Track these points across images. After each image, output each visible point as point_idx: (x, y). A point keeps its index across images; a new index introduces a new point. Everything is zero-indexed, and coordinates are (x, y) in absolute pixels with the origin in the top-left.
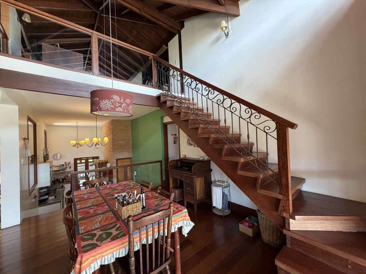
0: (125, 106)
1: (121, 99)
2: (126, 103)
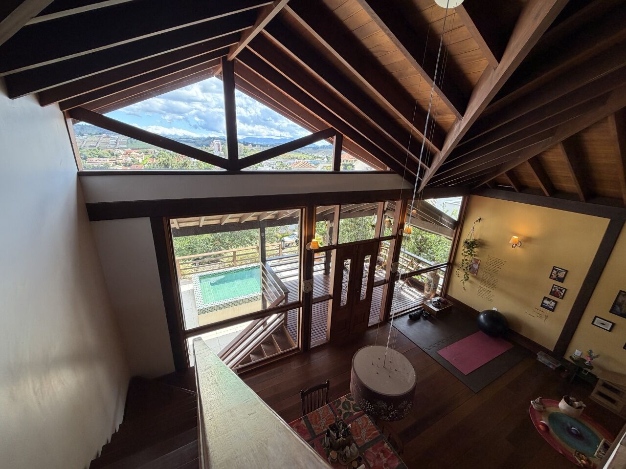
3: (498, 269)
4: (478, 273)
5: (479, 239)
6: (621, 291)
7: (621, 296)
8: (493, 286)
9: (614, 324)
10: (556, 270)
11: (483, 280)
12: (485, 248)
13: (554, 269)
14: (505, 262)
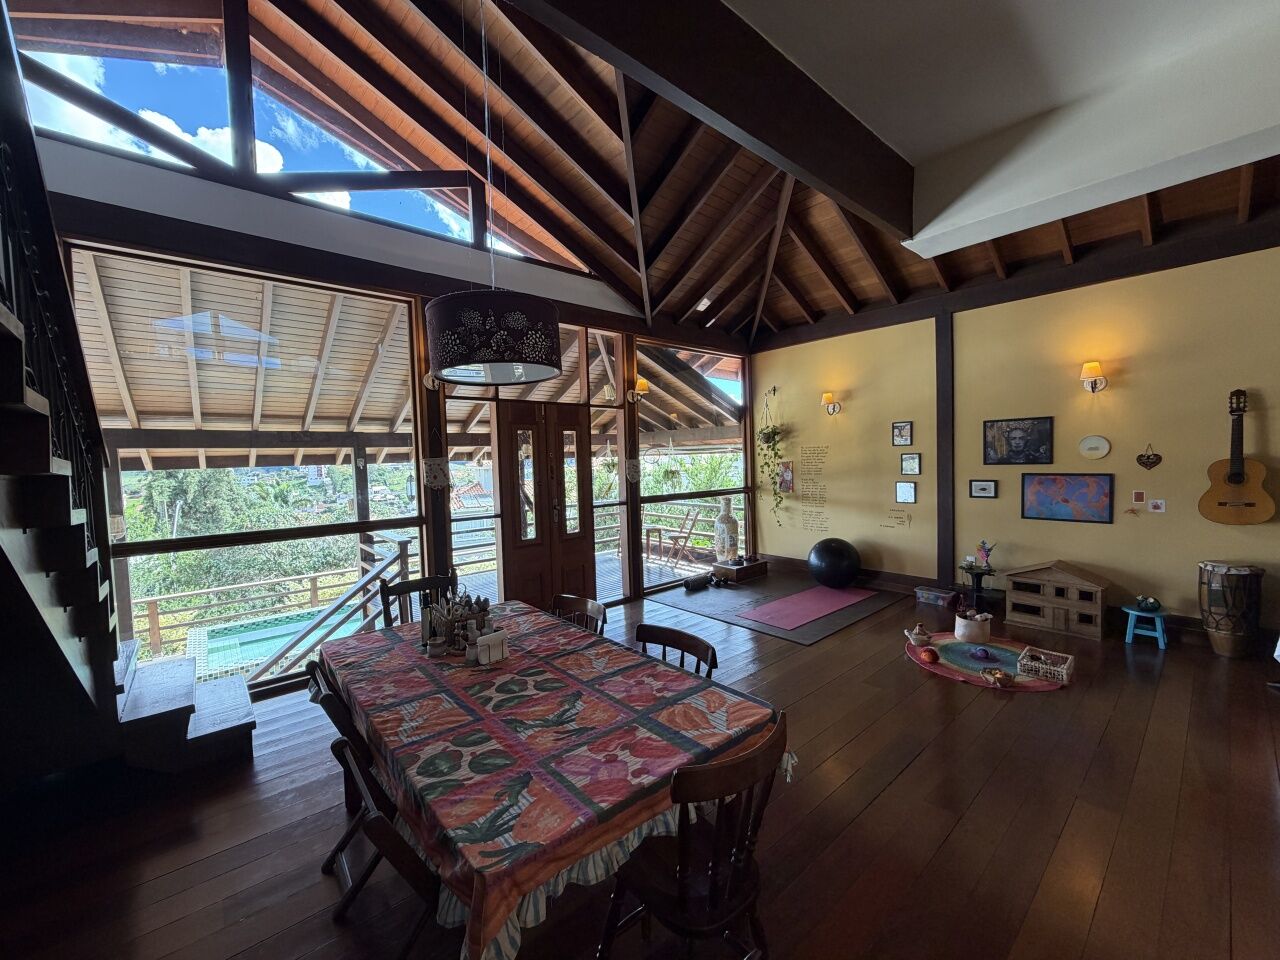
3: (820, 466)
4: (795, 488)
5: (782, 425)
6: (985, 422)
7: (988, 430)
8: (822, 500)
9: (996, 483)
10: (897, 427)
11: (804, 498)
12: (794, 437)
13: (894, 428)
14: (827, 447)
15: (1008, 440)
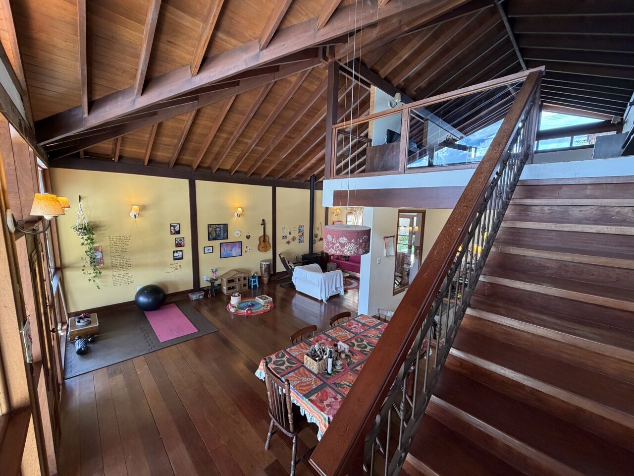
0: (338, 247)
1: (333, 238)
2: (339, 243)
3: (125, 247)
4: (104, 261)
6: (208, 225)
7: (209, 228)
8: (128, 266)
9: (212, 247)
10: (172, 226)
11: (113, 267)
13: (171, 226)
14: (131, 236)
15: (216, 231)
